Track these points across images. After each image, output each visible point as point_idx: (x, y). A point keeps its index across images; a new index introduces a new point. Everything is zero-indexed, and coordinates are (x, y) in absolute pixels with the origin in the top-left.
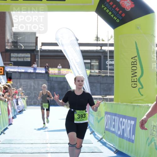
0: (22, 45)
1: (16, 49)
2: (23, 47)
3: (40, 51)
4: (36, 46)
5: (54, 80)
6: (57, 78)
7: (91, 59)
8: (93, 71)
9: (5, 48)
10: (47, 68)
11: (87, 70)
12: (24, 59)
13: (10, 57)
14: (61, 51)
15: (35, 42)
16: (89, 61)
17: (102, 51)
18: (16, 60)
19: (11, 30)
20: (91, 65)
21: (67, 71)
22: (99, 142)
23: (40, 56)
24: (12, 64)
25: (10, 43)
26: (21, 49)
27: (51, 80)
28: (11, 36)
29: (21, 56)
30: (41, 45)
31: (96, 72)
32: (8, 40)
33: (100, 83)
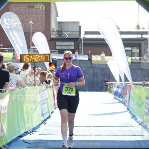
0: (66, 34)
1: (61, 37)
2: (67, 36)
3: (83, 39)
4: (79, 35)
5: (96, 67)
6: (99, 64)
7: (131, 47)
8: (134, 58)
9: (50, 37)
10: (90, 56)
11: (128, 57)
12: (68, 47)
13: (55, 45)
14: (103, 40)
15: (78, 31)
16: (130, 49)
17: (142, 39)
18: (60, 48)
19: (56, 19)
20: (132, 52)
21: (109, 58)
22: (140, 125)
23: (84, 44)
24: (57, 51)
25: (55, 32)
26: (65, 37)
27: (94, 67)
28: (56, 25)
29: (66, 44)
30: (84, 34)
31: (137, 59)
32: (53, 29)
33: (141, 70)
